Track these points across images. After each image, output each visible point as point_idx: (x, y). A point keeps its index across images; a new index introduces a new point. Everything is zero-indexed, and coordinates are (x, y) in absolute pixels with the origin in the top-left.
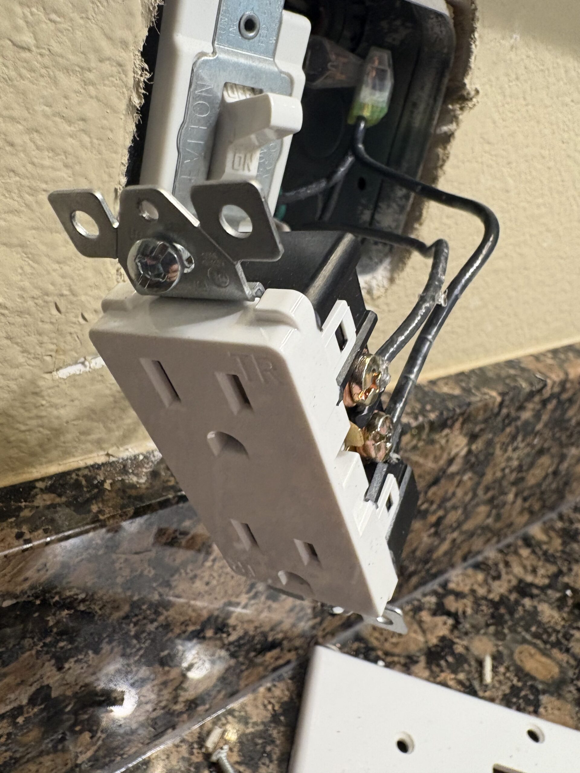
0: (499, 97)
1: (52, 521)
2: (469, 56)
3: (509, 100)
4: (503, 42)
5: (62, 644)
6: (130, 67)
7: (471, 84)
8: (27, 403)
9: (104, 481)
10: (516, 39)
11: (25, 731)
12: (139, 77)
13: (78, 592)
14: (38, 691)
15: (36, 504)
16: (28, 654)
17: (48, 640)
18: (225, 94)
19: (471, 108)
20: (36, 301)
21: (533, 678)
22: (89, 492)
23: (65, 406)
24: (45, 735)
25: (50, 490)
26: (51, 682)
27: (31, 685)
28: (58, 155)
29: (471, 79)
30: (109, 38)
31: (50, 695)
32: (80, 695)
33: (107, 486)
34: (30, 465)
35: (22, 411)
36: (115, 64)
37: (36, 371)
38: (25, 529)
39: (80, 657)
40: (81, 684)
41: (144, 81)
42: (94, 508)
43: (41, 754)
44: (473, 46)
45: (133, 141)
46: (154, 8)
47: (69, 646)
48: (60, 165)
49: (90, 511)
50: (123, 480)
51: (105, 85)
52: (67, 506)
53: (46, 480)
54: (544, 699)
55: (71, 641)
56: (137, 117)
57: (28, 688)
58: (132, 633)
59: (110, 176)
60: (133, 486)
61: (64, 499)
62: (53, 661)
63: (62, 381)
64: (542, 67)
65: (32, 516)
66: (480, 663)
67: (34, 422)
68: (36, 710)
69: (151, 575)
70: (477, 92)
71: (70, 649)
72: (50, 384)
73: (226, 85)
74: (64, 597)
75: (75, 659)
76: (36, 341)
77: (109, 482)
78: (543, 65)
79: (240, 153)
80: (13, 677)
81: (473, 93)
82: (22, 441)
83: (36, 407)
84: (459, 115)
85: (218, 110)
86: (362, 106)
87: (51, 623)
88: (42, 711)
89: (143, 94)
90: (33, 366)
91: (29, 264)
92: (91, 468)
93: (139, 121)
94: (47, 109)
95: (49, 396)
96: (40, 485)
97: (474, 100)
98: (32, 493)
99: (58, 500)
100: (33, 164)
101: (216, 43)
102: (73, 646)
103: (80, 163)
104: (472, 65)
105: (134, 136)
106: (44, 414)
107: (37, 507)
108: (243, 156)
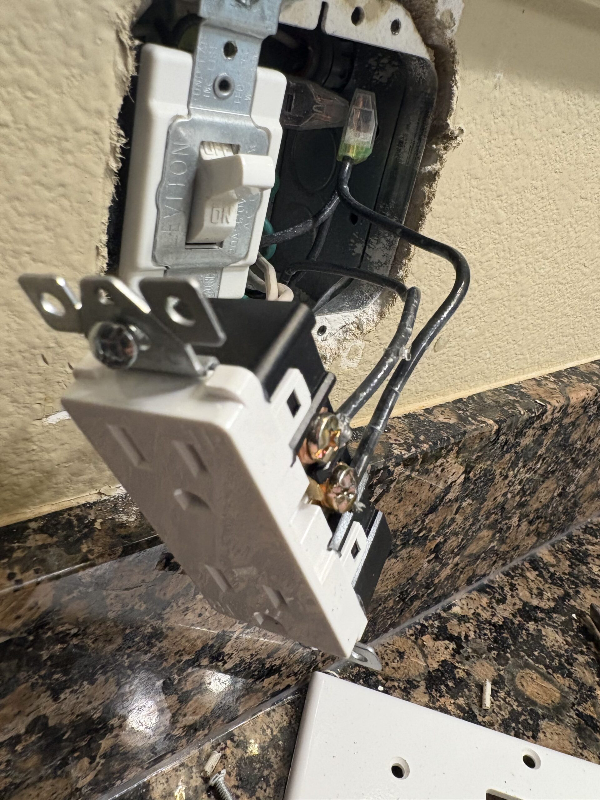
0: (485, 134)
1: (42, 561)
2: (451, 98)
3: (496, 136)
4: (486, 81)
5: (56, 676)
6: (105, 135)
7: (454, 123)
8: (18, 449)
9: (94, 521)
10: (499, 79)
11: (24, 758)
12: (115, 143)
13: (70, 627)
14: (35, 721)
15: (28, 544)
16: (23, 686)
17: (43, 673)
18: (202, 151)
19: (455, 147)
20: (24, 354)
21: (534, 703)
22: (80, 531)
23: (56, 450)
24: (43, 762)
25: (41, 530)
26: (48, 712)
27: (28, 715)
28: (39, 219)
29: (454, 119)
30: (85, 110)
31: (47, 724)
32: (76, 724)
33: (97, 525)
34: (23, 506)
35: (14, 456)
36: (91, 133)
37: (26, 418)
38: (16, 570)
39: (75, 688)
40: (77, 713)
41: (121, 147)
42: (84, 548)
43: (40, 779)
44: (455, 88)
45: (112, 201)
46: (127, 79)
47: (64, 678)
48: (41, 228)
49: (80, 551)
50: (113, 519)
51: (82, 152)
52: (58, 546)
53: (39, 521)
54: (543, 724)
55: (66, 672)
56: (115, 179)
57: (25, 718)
58: (126, 665)
59: (91, 235)
60: (122, 525)
61: (55, 539)
62: (49, 693)
63: (52, 427)
64: (528, 103)
65: (24, 556)
66: (481, 688)
67: (25, 467)
68: (33, 738)
69: (142, 609)
70: (462, 131)
71: (65, 681)
72: (40, 429)
73: (202, 143)
74: (56, 632)
75: (71, 690)
76: (24, 391)
77: (99, 521)
78: (530, 100)
79: (218, 207)
80: (10, 709)
81: (457, 132)
82: (15, 484)
83: (28, 452)
84: (443, 154)
85: (195, 168)
86: (347, 147)
87: (45, 658)
88: (40, 738)
89: (121, 159)
90: (23, 414)
91: (15, 321)
92: (83, 508)
93: (118, 183)
94: (26, 178)
95: (39, 441)
96: (33, 525)
97: (459, 138)
98: (25, 534)
99: (49, 540)
100: (15, 229)
101: (191, 104)
102: (68, 678)
103: (61, 225)
104: (454, 107)
105: (113, 197)
106: (35, 458)
107: (30, 547)
108: (220, 210)
